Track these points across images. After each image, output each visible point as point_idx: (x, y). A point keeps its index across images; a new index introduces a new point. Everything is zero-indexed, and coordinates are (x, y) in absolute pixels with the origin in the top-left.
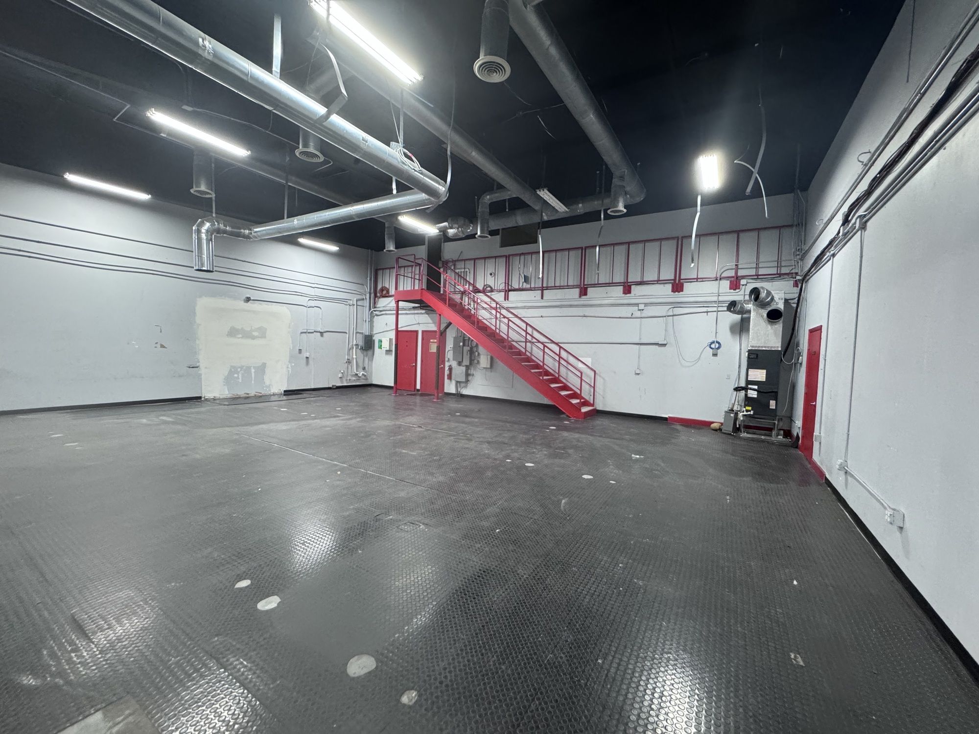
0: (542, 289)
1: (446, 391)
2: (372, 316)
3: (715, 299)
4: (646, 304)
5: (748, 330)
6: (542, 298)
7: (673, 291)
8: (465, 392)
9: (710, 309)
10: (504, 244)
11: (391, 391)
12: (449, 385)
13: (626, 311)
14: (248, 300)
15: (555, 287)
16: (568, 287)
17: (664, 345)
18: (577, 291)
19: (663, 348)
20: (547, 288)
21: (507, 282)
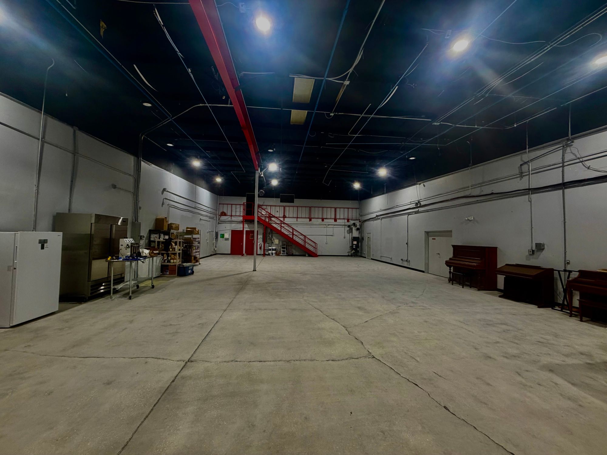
2: (218, 224)
4: (328, 225)
5: (352, 232)
6: (297, 221)
7: (335, 221)
9: (343, 226)
10: (281, 201)
13: (323, 226)
15: (302, 218)
16: (306, 218)
18: (308, 219)
19: (333, 237)
20: (299, 218)
21: (284, 215)
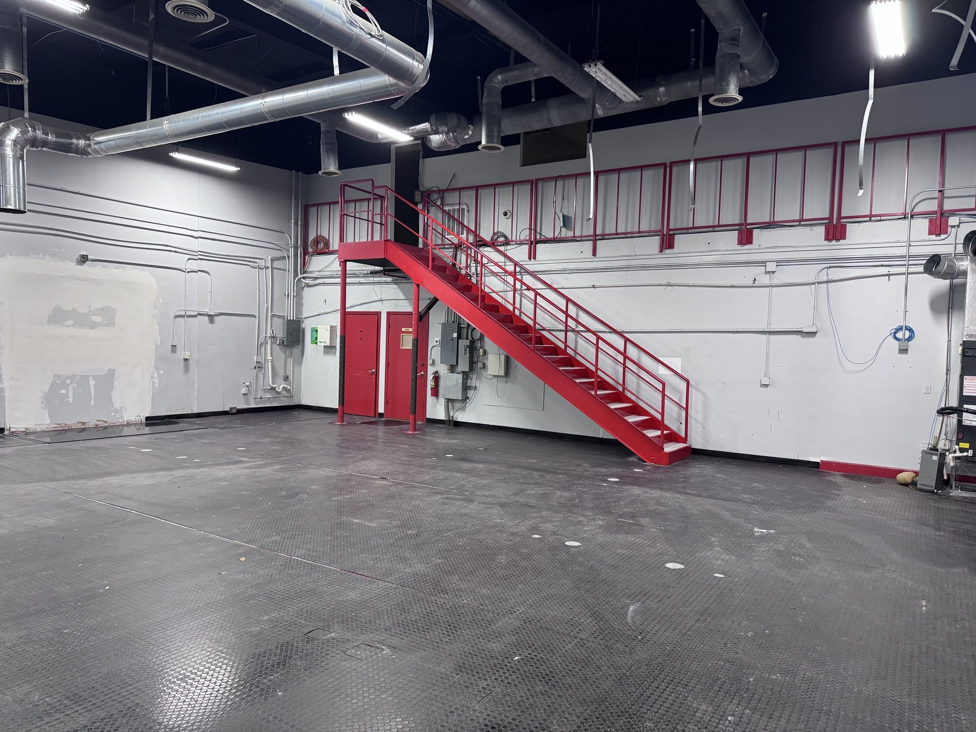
0: (595, 238)
1: (428, 416)
2: (300, 288)
3: (903, 251)
4: (779, 263)
5: (962, 307)
6: (594, 254)
7: (827, 238)
8: (461, 417)
9: (893, 270)
10: (528, 160)
11: (335, 418)
12: (435, 406)
13: (744, 275)
14: (84, 259)
15: (617, 235)
16: (640, 234)
17: (813, 334)
18: (656, 241)
19: (810, 340)
20: (604, 237)
21: (533, 228)
